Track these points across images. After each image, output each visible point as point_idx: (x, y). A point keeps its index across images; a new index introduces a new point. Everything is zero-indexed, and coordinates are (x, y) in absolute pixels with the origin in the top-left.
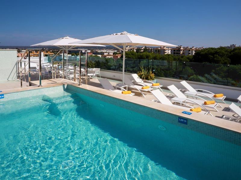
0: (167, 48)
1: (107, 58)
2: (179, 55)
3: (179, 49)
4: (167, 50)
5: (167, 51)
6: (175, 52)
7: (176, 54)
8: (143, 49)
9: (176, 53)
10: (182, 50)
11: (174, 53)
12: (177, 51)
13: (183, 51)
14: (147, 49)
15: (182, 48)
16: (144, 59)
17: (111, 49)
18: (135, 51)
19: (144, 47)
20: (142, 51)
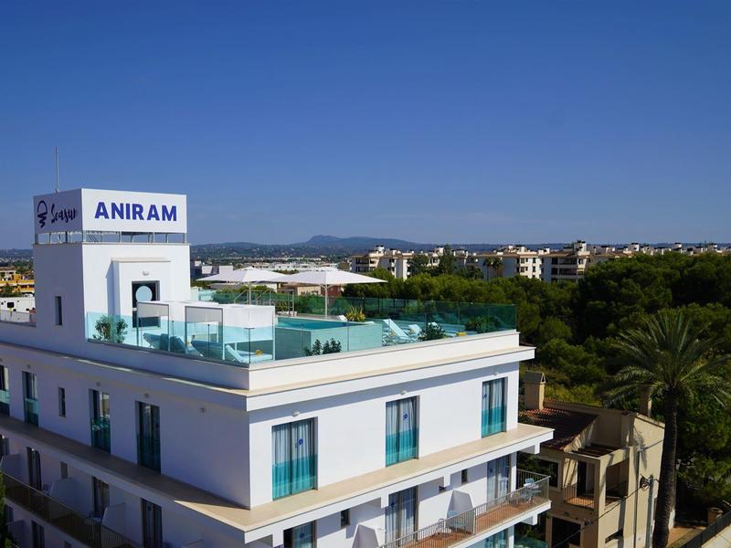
0: (529, 252)
1: (299, 294)
2: (571, 277)
3: (573, 254)
4: (531, 261)
5: (529, 264)
6: (558, 267)
7: (561, 273)
8: (439, 257)
9: (561, 270)
10: (584, 257)
11: (554, 271)
12: (563, 261)
13: (589, 260)
14: (452, 258)
15: (583, 252)
16: (415, 297)
17: (313, 257)
18: (405, 265)
19: (441, 250)
20: (434, 264)
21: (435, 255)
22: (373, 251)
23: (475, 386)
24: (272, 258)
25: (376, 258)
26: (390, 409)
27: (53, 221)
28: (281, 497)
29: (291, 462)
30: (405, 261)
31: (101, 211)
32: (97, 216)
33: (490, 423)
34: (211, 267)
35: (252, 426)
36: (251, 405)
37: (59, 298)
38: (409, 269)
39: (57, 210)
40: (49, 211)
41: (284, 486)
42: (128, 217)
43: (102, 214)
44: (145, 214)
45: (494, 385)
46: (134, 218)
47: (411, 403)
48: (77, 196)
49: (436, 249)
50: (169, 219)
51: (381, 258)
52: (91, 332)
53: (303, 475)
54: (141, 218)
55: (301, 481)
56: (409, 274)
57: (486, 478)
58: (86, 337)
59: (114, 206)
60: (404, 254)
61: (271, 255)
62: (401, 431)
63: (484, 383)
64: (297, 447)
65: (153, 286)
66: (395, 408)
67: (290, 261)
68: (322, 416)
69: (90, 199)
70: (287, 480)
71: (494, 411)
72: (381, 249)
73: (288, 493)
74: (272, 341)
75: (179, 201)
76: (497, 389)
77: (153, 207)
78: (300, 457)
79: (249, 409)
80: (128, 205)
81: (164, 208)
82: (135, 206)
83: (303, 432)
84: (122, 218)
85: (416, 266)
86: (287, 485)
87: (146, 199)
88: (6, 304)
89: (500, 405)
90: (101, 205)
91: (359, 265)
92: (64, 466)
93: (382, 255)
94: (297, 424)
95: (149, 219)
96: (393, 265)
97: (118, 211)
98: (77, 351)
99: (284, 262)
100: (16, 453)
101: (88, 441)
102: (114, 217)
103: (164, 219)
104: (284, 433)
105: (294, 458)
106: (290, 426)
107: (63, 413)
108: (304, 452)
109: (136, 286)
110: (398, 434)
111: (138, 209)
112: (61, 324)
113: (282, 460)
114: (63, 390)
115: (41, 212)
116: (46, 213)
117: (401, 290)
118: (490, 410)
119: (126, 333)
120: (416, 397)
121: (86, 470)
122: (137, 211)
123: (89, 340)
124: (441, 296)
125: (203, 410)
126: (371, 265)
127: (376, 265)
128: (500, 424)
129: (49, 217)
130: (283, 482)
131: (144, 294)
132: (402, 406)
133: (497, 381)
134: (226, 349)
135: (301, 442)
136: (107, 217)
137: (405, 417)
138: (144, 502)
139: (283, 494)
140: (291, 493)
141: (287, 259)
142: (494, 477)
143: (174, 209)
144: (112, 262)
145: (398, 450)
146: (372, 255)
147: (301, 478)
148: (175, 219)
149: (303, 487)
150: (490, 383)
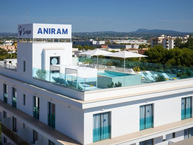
8: (187, 39)
17: (138, 37)
18: (173, 43)
19: (188, 36)
20: (185, 42)
21: (185, 38)
22: (160, 36)
23: (178, 100)
24: (122, 38)
25: (161, 39)
26: (142, 108)
27: (24, 34)
28: (96, 141)
29: (101, 128)
30: (173, 41)
31: (40, 31)
32: (38, 33)
33: (185, 114)
34: (96, 41)
35: (85, 114)
36: (84, 107)
37: (25, 61)
38: (174, 44)
39: (25, 30)
40: (23, 31)
41: (98, 137)
42: (50, 33)
43: (40, 32)
44: (56, 32)
45: (187, 99)
46: (52, 33)
47: (151, 106)
48: (31, 26)
49: (186, 36)
50: (65, 34)
51: (163, 39)
52: (35, 75)
53: (106, 133)
54: (55, 33)
55: (105, 135)
56: (174, 45)
57: (184, 136)
58: (33, 76)
59: (44, 29)
60: (172, 38)
61: (121, 36)
62: (146, 117)
63: (182, 99)
64: (103, 122)
65: (58, 58)
66: (144, 108)
67: (128, 39)
68: (113, 111)
69: (36, 27)
70: (99, 135)
71: (187, 109)
72: (163, 35)
73: (99, 139)
74: (96, 82)
75: (69, 27)
76: (188, 101)
77: (59, 29)
78: (105, 126)
79: (83, 108)
80: (50, 29)
81: (63, 30)
82: (52, 29)
83: (106, 117)
84: (47, 33)
85: (177, 43)
86: (99, 136)
87: (56, 27)
88: (8, 62)
89: (190, 107)
90: (40, 29)
91: (154, 42)
92: (24, 125)
93: (163, 38)
94: (103, 114)
95: (57, 33)
96: (168, 42)
97: (46, 31)
98: (30, 81)
99: (126, 39)
100: (9, 117)
101: (32, 115)
102: (44, 33)
103: (63, 34)
104: (98, 117)
105: (102, 126)
106: (100, 114)
107: (24, 104)
108: (106, 124)
109: (51, 58)
110: (145, 118)
111: (53, 30)
112: (25, 71)
113: (97, 127)
114: (25, 95)
115: (20, 31)
116: (22, 31)
117: (167, 54)
118: (185, 109)
119: (46, 76)
120: (153, 104)
121: (31, 127)
122: (53, 31)
123: (34, 78)
124: (182, 57)
125: (69, 107)
126: (159, 42)
127: (161, 42)
128: (190, 115)
129: (23, 32)
130: (97, 135)
131: (55, 61)
132: (147, 107)
133: (188, 98)
134: (78, 85)
135: (105, 120)
136: (42, 33)
137: (148, 111)
138: (49, 141)
139: (97, 140)
140: (101, 140)
141: (127, 38)
142: (187, 135)
143: (67, 30)
144: (43, 49)
145: (145, 124)
146: (159, 38)
147: (105, 134)
148: (67, 34)
149: (106, 138)
150: (185, 98)
